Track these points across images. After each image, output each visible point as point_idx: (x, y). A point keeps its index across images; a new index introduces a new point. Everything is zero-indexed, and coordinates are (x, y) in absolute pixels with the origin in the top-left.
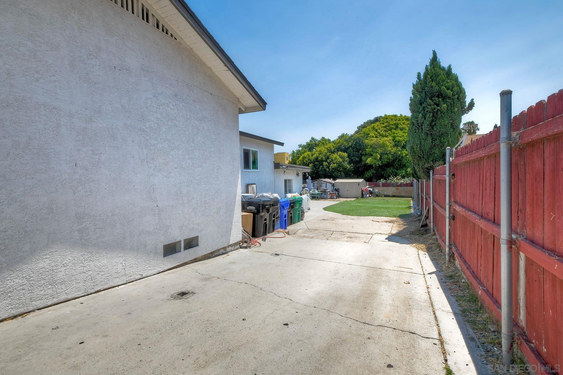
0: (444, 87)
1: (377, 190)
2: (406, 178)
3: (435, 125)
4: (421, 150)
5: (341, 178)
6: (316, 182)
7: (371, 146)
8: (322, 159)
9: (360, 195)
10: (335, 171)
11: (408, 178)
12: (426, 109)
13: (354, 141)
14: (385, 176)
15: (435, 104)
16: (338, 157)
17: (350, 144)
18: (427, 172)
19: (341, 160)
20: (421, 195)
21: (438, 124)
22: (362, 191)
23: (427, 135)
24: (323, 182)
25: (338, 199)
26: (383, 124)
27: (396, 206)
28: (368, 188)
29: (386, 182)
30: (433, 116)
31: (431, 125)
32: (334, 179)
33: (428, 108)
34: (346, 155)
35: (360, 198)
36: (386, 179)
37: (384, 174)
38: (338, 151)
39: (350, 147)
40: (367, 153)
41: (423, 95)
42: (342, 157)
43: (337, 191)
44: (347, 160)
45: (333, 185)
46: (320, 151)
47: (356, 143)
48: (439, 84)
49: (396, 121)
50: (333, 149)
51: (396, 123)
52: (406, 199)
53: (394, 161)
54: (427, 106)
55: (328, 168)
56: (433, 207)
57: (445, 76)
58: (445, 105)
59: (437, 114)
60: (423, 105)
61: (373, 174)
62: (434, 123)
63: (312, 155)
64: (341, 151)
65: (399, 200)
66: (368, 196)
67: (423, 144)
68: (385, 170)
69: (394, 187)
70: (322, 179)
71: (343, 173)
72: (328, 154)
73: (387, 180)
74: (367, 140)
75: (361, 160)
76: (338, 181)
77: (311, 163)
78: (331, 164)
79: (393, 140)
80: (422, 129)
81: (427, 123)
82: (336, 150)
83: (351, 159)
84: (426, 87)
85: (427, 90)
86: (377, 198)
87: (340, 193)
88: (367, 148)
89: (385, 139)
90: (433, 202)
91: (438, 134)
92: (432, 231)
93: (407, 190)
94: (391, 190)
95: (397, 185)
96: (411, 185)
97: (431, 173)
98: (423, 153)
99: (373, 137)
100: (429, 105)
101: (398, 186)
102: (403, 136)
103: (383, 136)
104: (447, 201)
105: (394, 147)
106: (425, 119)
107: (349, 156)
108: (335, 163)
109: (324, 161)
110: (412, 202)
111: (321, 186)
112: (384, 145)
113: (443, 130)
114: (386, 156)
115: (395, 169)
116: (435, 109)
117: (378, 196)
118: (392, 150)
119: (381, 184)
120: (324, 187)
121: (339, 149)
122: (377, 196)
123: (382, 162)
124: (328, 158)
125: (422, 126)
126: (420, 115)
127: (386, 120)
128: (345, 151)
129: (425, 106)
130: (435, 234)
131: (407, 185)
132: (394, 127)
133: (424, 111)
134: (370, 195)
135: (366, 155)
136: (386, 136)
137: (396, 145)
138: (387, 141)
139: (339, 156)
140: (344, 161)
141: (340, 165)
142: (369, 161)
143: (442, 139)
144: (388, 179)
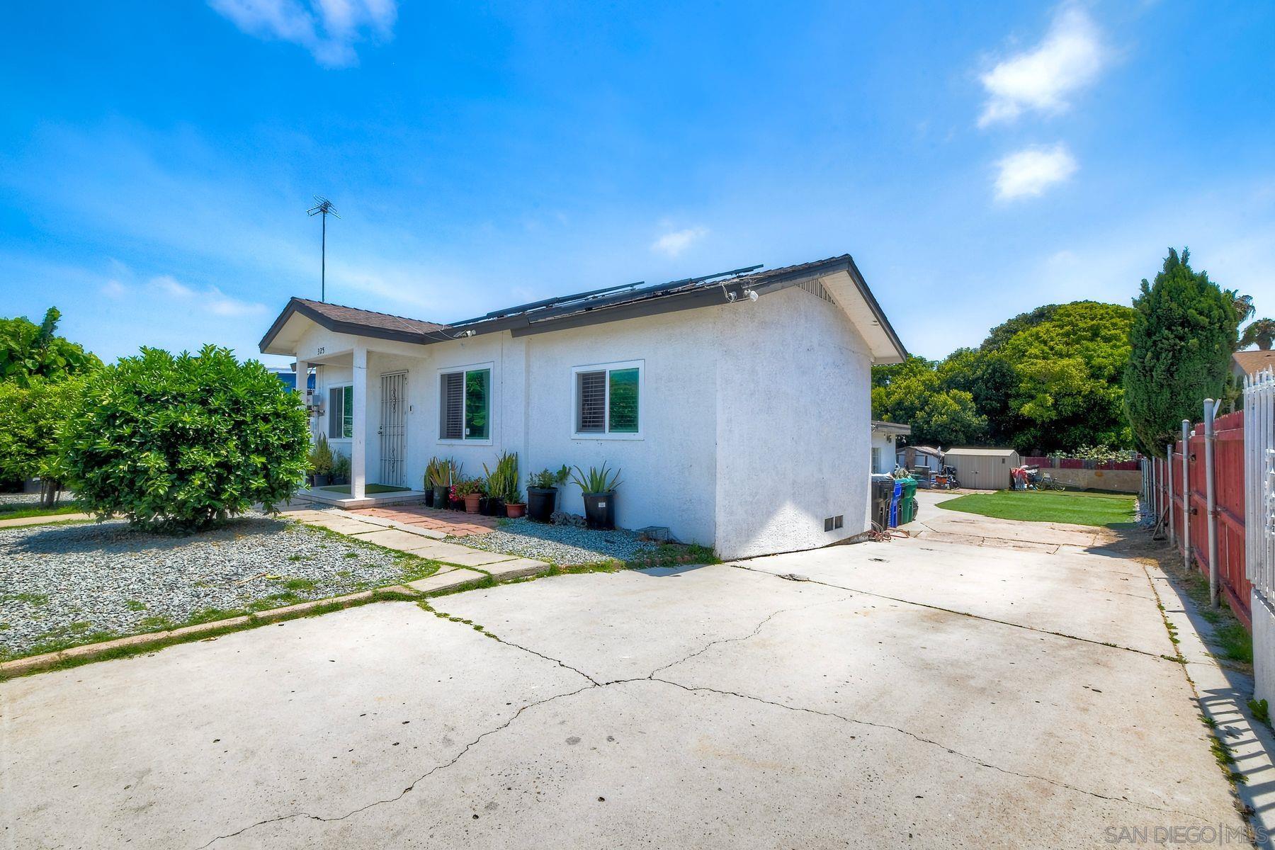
0: (1194, 311)
1: (1047, 475)
2: (1122, 450)
3: (1177, 370)
4: (1150, 409)
5: (959, 445)
6: (903, 453)
7: (1031, 378)
8: (912, 404)
9: (1007, 483)
10: (943, 430)
11: (1127, 450)
12: (1160, 345)
13: (988, 366)
14: (1064, 443)
15: (1176, 337)
16: (950, 401)
17: (979, 373)
18: (1162, 446)
19: (958, 408)
20: (1156, 487)
21: (1183, 370)
22: (1012, 476)
23: (1162, 386)
24: (918, 453)
25: (952, 491)
26: (1062, 327)
27: (1099, 509)
28: (1027, 469)
29: (1071, 457)
30: (1174, 356)
31: (1168, 370)
32: (945, 448)
33: (1163, 343)
34: (969, 396)
35: (1006, 491)
36: (1069, 452)
37: (1062, 439)
38: (949, 388)
39: (978, 379)
40: (1021, 391)
41: (1154, 320)
42: (959, 401)
43: (952, 473)
44: (972, 407)
45: (942, 461)
46: (908, 387)
47: (994, 371)
48: (1184, 304)
49: (1092, 319)
50: (937, 383)
51: (1092, 326)
52: (1122, 496)
53: (1089, 410)
54: (1161, 340)
55: (928, 423)
56: (1174, 502)
57: (1196, 290)
58: (1195, 340)
59: (1180, 353)
60: (1154, 338)
61: (1035, 437)
62: (1175, 367)
63: (888, 395)
64: (955, 388)
65: (1104, 499)
66: (1026, 487)
67: (1154, 400)
68: (1064, 430)
69: (1092, 469)
70: (916, 447)
71: (961, 436)
72: (927, 393)
73: (1072, 453)
74: (1021, 363)
75: (1005, 407)
76: (952, 451)
77: (887, 411)
78: (934, 415)
79: (1087, 364)
80: (1152, 376)
81: (1161, 368)
82: (945, 386)
83: (981, 405)
84: (1159, 308)
85: (1160, 313)
86: (1046, 492)
87: (959, 478)
88: (1021, 382)
89: (1065, 361)
90: (1173, 495)
91: (1182, 385)
92: (1172, 542)
93: (1126, 477)
94: (1082, 477)
95: (1097, 466)
96: (1136, 466)
97: (1169, 448)
98: (1154, 415)
99: (1036, 357)
100: (1165, 339)
101: (1102, 467)
102: (1112, 355)
103: (1061, 356)
104: (1185, 490)
105: (1090, 379)
106: (1158, 360)
107: (975, 399)
108: (944, 415)
109: (916, 409)
110: (1138, 504)
111: (914, 461)
112: (1062, 376)
113: (1192, 379)
114: (1069, 400)
115: (1091, 428)
116: (1175, 345)
117: (1051, 489)
118: (1084, 385)
119: (1057, 462)
120: (920, 465)
121: (951, 384)
122: (1048, 487)
123: (1060, 413)
124: (926, 402)
125: (1151, 370)
126: (1149, 354)
127: (1069, 319)
128: (967, 386)
129: (1157, 339)
130: (1176, 547)
131: (1124, 466)
132: (1089, 334)
133: (1156, 346)
134: (1031, 486)
135: (1018, 396)
136: (1069, 356)
137: (1095, 374)
138: (1073, 366)
139: (954, 398)
140: (964, 410)
141: (956, 418)
142: (1027, 409)
143: (1191, 393)
144: (1076, 450)
